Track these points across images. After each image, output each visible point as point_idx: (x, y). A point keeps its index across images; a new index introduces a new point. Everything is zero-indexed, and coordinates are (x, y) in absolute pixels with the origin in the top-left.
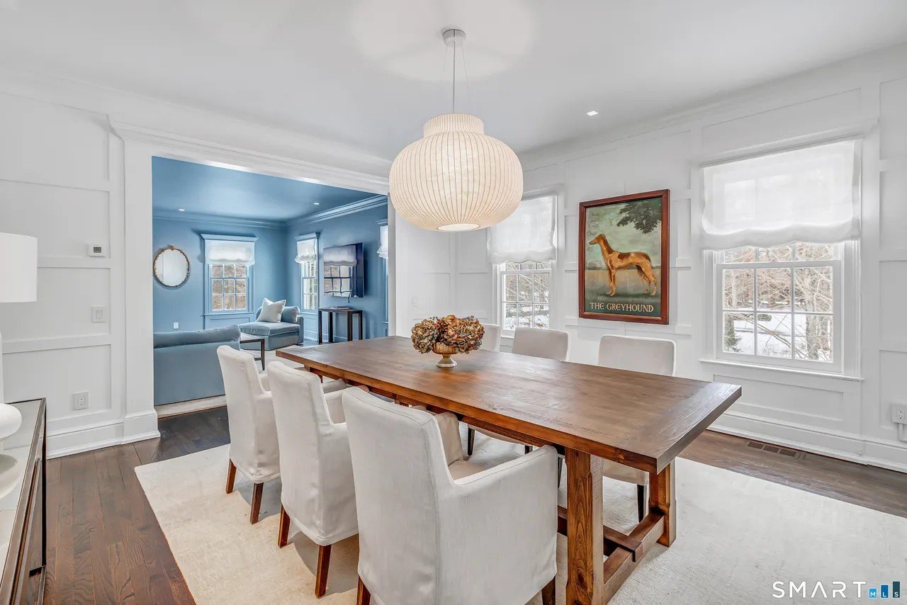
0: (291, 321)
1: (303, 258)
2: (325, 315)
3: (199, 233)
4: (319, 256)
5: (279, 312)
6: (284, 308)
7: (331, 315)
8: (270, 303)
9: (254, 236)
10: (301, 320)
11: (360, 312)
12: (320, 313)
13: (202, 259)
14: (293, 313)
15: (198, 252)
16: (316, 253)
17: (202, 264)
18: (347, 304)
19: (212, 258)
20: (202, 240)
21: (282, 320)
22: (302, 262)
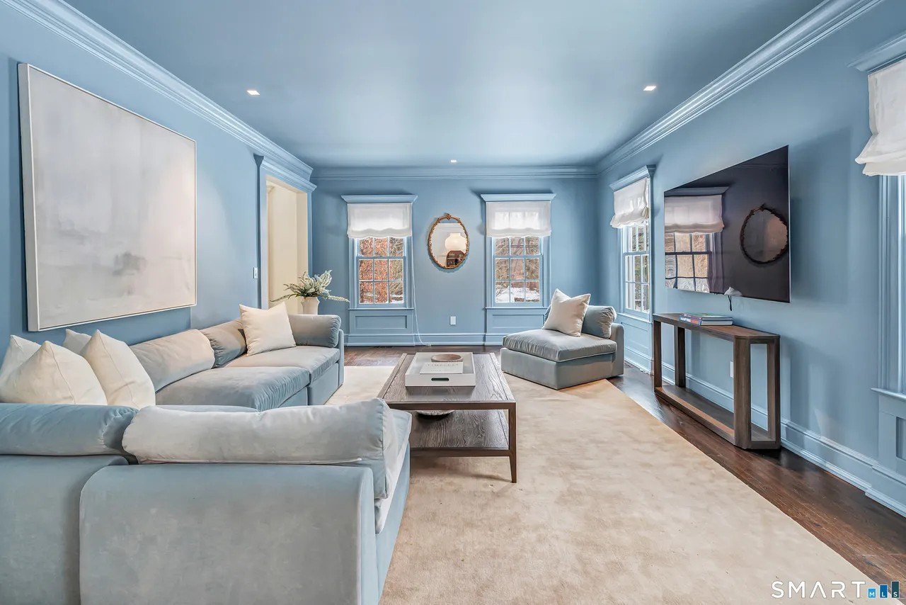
0: (600, 334)
1: (624, 219)
2: (668, 332)
3: (478, 193)
4: (653, 212)
5: (579, 316)
6: (589, 308)
7: (680, 333)
8: (565, 298)
9: (549, 192)
10: (619, 333)
11: (773, 343)
12: (657, 325)
13: (483, 230)
14: (605, 318)
15: (479, 221)
16: (649, 206)
17: (483, 237)
18: (728, 313)
19: (496, 228)
20: (483, 202)
21: (585, 330)
22: (622, 227)
